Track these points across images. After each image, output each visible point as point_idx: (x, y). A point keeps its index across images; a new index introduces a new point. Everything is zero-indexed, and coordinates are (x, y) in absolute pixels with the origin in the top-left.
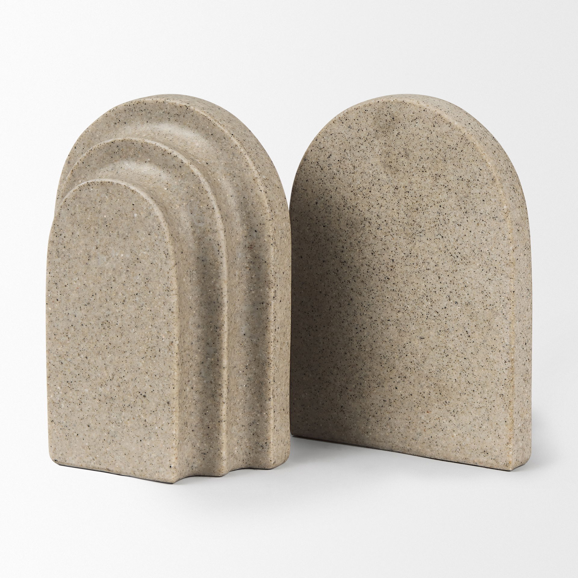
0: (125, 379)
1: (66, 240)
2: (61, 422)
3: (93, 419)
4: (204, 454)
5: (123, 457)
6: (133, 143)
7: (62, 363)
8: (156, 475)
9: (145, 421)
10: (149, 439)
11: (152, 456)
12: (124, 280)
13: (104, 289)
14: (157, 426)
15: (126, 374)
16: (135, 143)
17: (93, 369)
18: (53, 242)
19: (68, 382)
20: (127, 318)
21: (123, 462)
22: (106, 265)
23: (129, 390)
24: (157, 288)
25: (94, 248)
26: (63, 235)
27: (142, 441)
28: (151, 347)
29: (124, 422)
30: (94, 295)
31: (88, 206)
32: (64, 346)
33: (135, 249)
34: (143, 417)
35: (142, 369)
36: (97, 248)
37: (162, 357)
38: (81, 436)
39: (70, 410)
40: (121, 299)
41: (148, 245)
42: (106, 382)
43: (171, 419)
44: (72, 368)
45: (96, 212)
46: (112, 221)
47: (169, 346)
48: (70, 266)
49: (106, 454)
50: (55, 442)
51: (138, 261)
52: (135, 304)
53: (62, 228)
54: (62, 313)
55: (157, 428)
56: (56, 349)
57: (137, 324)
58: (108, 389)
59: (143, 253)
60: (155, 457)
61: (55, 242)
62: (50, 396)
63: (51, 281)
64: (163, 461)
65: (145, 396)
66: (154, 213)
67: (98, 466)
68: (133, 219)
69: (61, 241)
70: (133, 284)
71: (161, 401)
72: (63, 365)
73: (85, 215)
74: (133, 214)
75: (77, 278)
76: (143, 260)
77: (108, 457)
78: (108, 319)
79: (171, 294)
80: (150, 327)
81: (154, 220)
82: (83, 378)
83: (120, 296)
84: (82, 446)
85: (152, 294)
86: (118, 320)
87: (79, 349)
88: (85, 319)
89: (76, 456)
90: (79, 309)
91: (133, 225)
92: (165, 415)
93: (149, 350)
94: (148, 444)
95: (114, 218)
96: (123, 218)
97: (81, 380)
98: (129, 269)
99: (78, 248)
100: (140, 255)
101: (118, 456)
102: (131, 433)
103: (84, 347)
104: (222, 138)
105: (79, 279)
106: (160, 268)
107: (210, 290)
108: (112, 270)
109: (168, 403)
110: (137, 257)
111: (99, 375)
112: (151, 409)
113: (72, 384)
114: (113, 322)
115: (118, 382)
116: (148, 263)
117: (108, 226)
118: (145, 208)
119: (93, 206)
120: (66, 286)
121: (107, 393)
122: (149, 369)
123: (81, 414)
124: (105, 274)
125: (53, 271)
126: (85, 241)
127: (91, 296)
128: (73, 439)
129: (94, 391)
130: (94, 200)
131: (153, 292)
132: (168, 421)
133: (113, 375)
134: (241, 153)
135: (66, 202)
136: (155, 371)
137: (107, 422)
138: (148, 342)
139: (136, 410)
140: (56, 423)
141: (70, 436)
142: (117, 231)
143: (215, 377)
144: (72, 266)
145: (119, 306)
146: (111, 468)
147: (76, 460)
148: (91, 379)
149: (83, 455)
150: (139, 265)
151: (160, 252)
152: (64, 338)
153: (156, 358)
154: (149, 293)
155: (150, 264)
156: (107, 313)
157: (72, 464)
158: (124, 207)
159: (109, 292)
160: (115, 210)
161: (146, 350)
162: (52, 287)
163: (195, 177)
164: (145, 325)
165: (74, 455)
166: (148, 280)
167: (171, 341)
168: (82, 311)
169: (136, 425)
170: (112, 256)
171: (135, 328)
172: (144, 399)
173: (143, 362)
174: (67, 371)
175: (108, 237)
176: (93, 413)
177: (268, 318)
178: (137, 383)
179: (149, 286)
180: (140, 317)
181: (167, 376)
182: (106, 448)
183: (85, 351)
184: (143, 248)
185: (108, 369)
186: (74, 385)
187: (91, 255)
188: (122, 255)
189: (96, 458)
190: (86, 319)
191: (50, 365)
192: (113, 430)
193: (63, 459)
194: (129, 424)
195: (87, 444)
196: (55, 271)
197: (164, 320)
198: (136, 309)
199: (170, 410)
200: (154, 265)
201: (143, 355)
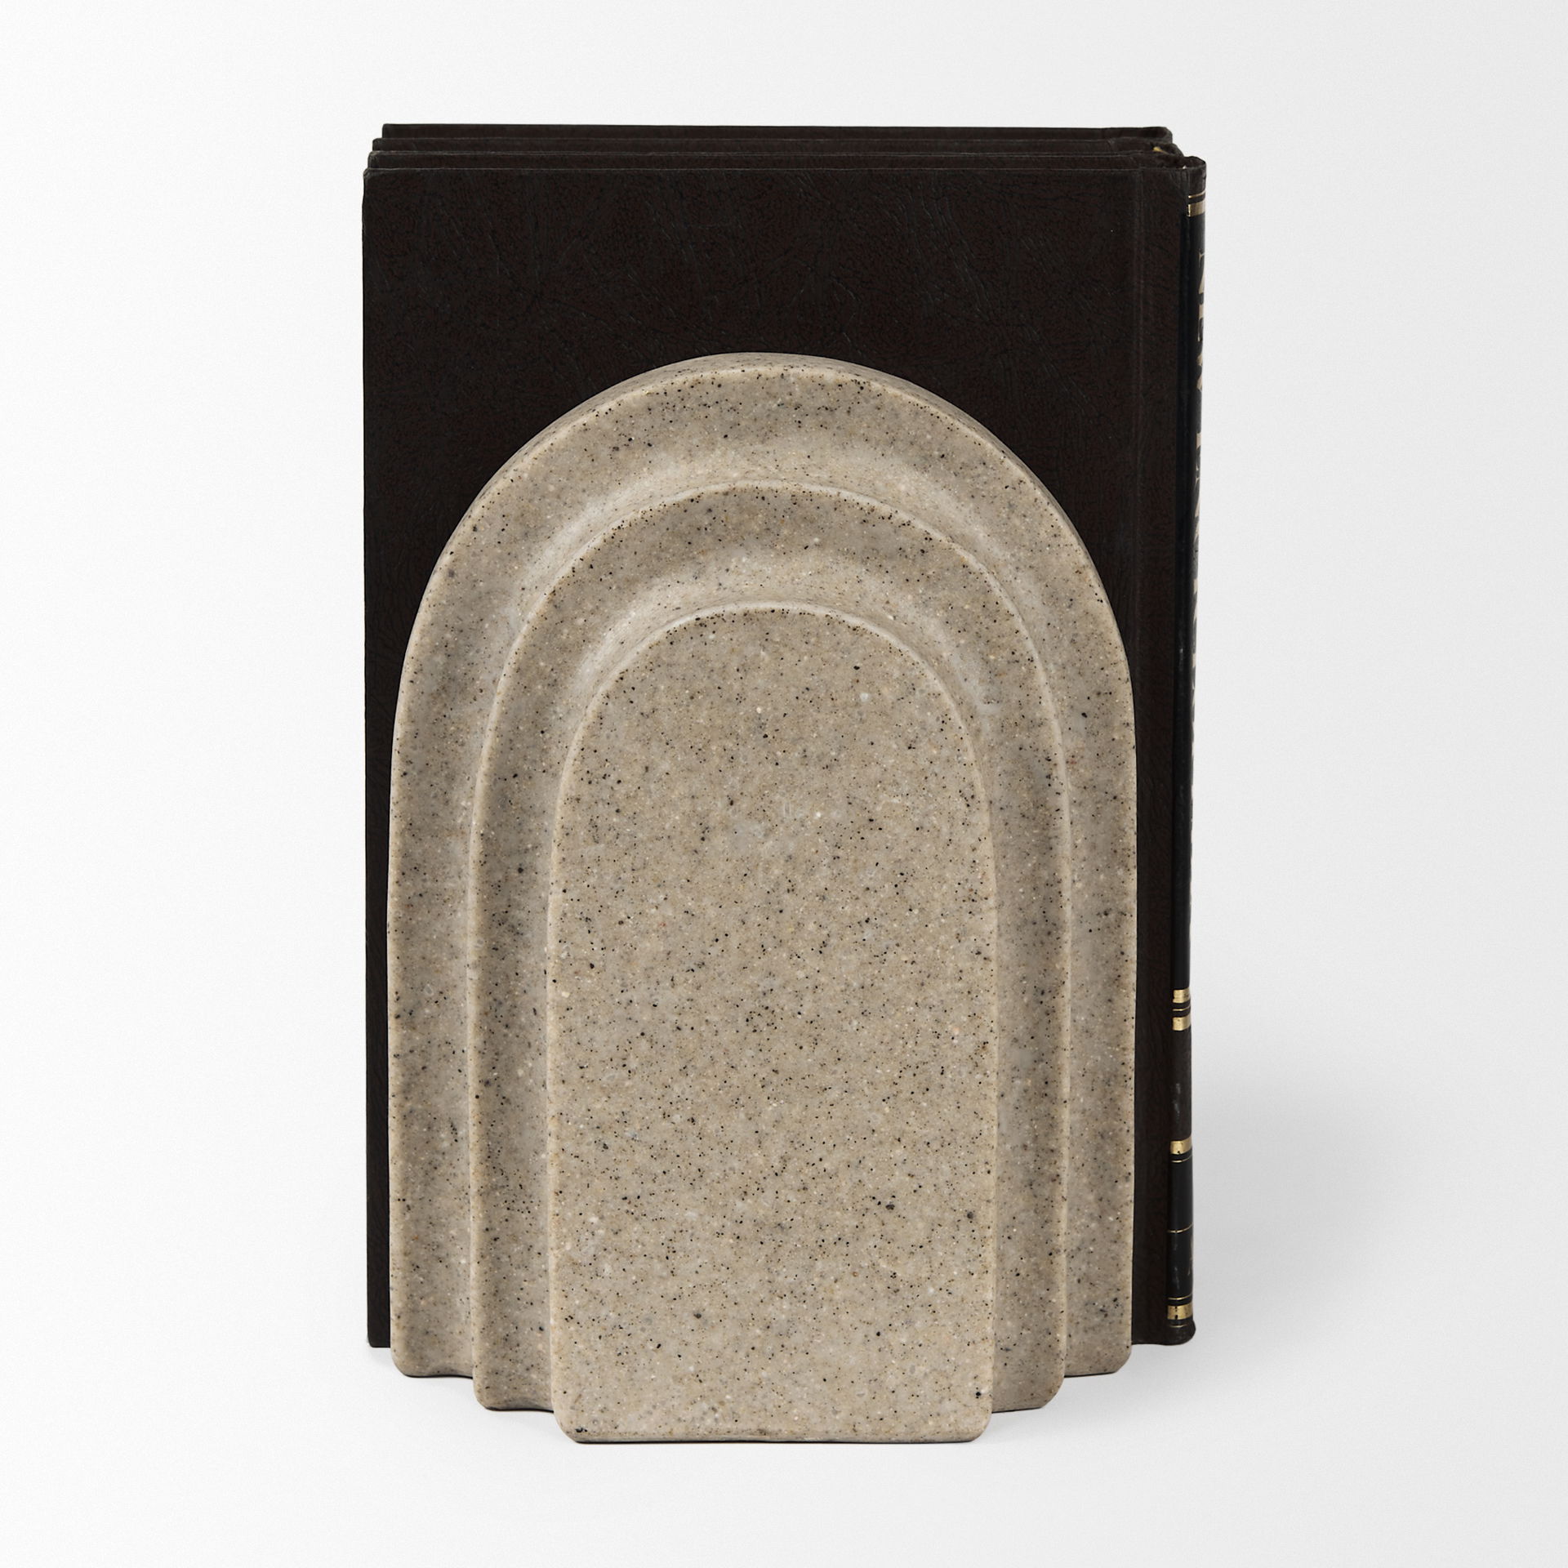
0: (826, 1165)
1: (621, 790)
2: (602, 1317)
3: (713, 1293)
4: (1007, 1350)
5: (818, 1387)
6: (763, 498)
7: (605, 1147)
8: (931, 1423)
9: (894, 1276)
10: (905, 1326)
11: (916, 1372)
12: (823, 884)
13: (756, 918)
14: (933, 1286)
15: (829, 1152)
16: (770, 496)
17: (716, 1151)
18: (578, 800)
19: (626, 1198)
20: (832, 993)
21: (817, 1403)
22: (761, 849)
23: (839, 1195)
24: (936, 895)
25: (721, 804)
26: (614, 777)
27: (882, 1334)
28: (914, 1066)
29: (820, 1289)
30: (721, 937)
31: (698, 685)
32: (612, 1095)
33: (860, 793)
34: (885, 1266)
35: (883, 1130)
36: (732, 803)
37: (951, 1090)
38: (671, 1347)
39: (634, 1278)
40: (814, 940)
41: (905, 778)
42: (762, 1181)
43: (980, 1259)
44: (641, 1157)
45: (728, 700)
46: (785, 722)
47: (973, 1056)
48: (638, 864)
49: (757, 1389)
50: (579, 1377)
51: (872, 825)
52: (860, 949)
53: (611, 756)
54: (609, 1002)
55: (931, 1290)
56: (584, 1109)
57: (866, 1005)
58: (766, 1201)
59: (887, 802)
60: (926, 1374)
61: (586, 798)
62: (563, 1246)
63: (569, 915)
64: (953, 1382)
65: (890, 1207)
66: (928, 686)
67: (730, 1425)
68: (857, 710)
69: (606, 795)
70: (854, 893)
71: (947, 1214)
72: (610, 1151)
73: (688, 711)
74: (857, 696)
75: (662, 897)
76: (889, 824)
77: (765, 1396)
78: (768, 1002)
79: (984, 907)
80: (911, 1009)
81: (926, 706)
82: (680, 1180)
83: (810, 933)
84: (675, 1378)
85: (918, 917)
86: (802, 1002)
87: (666, 1098)
88: (687, 1009)
89: (651, 1409)
90: (668, 984)
91: (856, 726)
92: (961, 1251)
93: (908, 1074)
94: (904, 1340)
95: (790, 712)
96: (821, 710)
97: (671, 1186)
98: (840, 853)
99: (665, 811)
100: (879, 809)
101: (798, 1389)
102: (844, 1317)
103: (683, 1093)
104: (976, 463)
105: (669, 898)
106: (947, 838)
107: (1021, 890)
108: (782, 862)
109: (970, 1216)
110: (867, 816)
111: (736, 1164)
112: (913, 1241)
113: (639, 1202)
114: (786, 1008)
115: (802, 1177)
116: (906, 828)
117: (770, 737)
118: (897, 674)
119: (717, 685)
120: (621, 923)
121: (761, 1212)
122: (907, 1128)
123: (672, 1286)
124: (761, 875)
125: (578, 884)
126: (690, 787)
127: (708, 943)
128: (643, 1360)
129: (719, 1214)
130: (718, 665)
131: (922, 910)
132: (968, 1266)
133: (784, 1160)
134: (1036, 500)
135: (623, 682)
136: (925, 1131)
137: (762, 1296)
138: (903, 1052)
139: (862, 1250)
140: (582, 1323)
141: (631, 1354)
142: (800, 748)
143: (1035, 1131)
144: (645, 865)
145: (807, 961)
146: (771, 1427)
147: (652, 1420)
148: (708, 1181)
149: (675, 1402)
150: (873, 837)
151: (948, 795)
152: (613, 1073)
153: (929, 1094)
154: (908, 914)
155: (911, 831)
156: (765, 984)
157: (636, 1433)
158: (825, 676)
159: (771, 924)
160: (793, 689)
161: (896, 1074)
162: (573, 930)
163: (971, 576)
164: (894, 1005)
165: (646, 1407)
166: (905, 876)
167: (982, 1039)
168: (679, 989)
169: (861, 1292)
170: (782, 821)
171: (862, 1017)
172: (888, 1216)
173: (887, 1110)
174: (621, 1166)
175: (771, 768)
176: (716, 1275)
177: (1122, 953)
178: (865, 1174)
179: (908, 892)
180: (876, 984)
181: (968, 1139)
182: (756, 1371)
183: (689, 1102)
184: (889, 788)
185: (767, 1143)
186: (648, 1203)
187: (711, 824)
188: (819, 815)
189: (722, 1403)
190: (693, 1010)
191: (562, 1157)
192: (783, 1316)
193: (605, 1422)
194: (840, 1293)
195: (692, 1369)
196: (586, 884)
197: (960, 985)
198: (862, 964)
199: (976, 1234)
200: (926, 833)
201: (885, 1090)
